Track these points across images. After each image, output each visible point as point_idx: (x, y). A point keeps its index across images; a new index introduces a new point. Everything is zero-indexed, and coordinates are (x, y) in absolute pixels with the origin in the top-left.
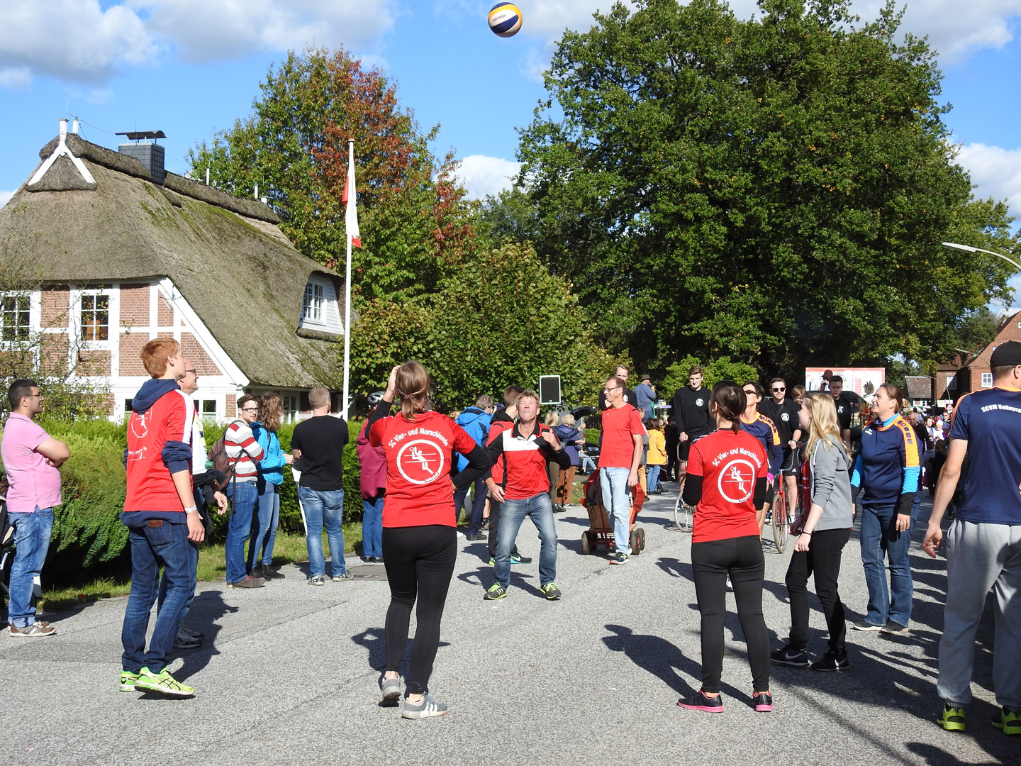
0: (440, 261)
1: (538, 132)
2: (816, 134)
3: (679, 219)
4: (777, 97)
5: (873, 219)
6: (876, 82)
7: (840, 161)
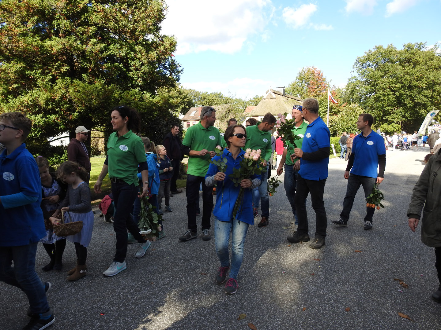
0: (333, 107)
1: (352, 78)
2: (417, 75)
3: (384, 95)
4: (408, 68)
5: (430, 93)
6: (432, 61)
7: (423, 80)
